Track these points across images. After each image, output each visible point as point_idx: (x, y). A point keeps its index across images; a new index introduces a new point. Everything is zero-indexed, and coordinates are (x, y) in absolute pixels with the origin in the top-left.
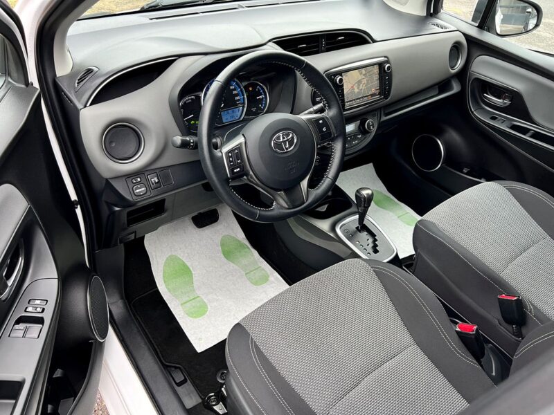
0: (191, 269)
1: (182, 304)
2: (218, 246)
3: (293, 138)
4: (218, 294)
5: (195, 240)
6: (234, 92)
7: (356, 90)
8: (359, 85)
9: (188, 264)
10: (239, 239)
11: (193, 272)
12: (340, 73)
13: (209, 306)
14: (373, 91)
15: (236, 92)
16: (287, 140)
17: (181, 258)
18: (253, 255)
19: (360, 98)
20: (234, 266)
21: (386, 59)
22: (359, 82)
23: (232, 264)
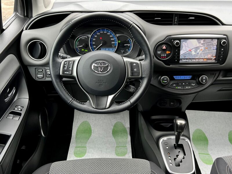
0: (92, 131)
1: (76, 147)
2: (112, 126)
3: (108, 66)
4: (95, 150)
5: (102, 118)
6: (112, 39)
7: (193, 53)
8: (197, 50)
9: (92, 129)
10: (126, 127)
11: (92, 134)
12: (180, 39)
13: (86, 154)
14: (209, 56)
15: (113, 39)
16: (103, 67)
17: (90, 124)
18: (127, 138)
19: (196, 59)
20: (114, 140)
21: (225, 37)
22: (197, 48)
23: (113, 138)
